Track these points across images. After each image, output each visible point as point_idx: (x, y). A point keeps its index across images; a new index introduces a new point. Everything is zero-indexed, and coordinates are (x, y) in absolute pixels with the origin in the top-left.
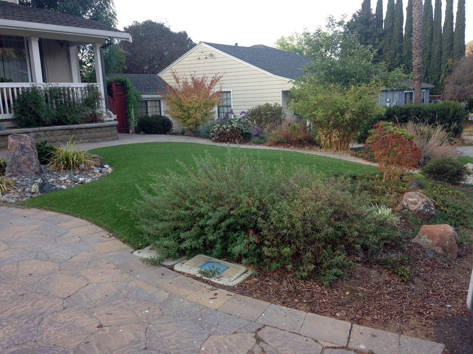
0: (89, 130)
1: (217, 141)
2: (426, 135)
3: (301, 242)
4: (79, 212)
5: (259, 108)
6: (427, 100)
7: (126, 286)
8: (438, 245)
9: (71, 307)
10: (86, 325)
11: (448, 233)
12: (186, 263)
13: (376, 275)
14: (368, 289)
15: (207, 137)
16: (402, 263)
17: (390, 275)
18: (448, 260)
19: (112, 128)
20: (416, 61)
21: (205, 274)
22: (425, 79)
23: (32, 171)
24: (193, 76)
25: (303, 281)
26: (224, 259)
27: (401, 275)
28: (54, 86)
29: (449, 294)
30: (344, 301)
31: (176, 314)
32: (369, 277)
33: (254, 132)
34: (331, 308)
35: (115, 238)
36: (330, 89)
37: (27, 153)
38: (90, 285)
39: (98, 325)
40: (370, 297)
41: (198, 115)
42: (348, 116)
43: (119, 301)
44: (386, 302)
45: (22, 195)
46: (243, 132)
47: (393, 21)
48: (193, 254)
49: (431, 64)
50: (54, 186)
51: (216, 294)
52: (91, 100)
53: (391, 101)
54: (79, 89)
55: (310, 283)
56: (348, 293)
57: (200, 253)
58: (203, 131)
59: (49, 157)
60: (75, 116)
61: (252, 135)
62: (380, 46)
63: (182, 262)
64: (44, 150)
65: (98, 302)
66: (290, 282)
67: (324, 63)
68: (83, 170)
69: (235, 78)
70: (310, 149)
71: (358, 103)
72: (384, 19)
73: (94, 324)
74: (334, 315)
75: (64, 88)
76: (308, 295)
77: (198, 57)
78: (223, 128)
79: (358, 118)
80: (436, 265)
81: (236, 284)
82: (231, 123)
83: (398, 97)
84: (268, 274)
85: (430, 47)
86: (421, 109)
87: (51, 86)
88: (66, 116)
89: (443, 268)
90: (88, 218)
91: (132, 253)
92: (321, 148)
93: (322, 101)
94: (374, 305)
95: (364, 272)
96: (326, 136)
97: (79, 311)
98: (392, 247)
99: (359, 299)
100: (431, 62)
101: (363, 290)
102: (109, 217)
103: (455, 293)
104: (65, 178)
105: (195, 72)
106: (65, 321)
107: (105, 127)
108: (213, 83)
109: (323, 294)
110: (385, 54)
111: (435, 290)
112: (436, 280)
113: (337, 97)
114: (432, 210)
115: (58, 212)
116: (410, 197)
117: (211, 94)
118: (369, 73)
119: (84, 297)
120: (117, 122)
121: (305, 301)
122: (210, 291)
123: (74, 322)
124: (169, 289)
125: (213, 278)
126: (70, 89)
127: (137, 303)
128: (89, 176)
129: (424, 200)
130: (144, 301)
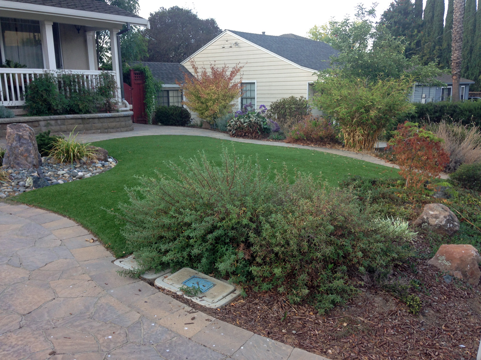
0: (102, 120)
1: (233, 135)
2: (458, 137)
3: (296, 262)
4: (68, 211)
5: (283, 102)
6: (466, 97)
7: (96, 303)
8: (457, 269)
9: (28, 326)
10: (38, 350)
11: (470, 256)
12: (169, 277)
13: (381, 303)
14: (370, 320)
15: (224, 131)
16: (413, 290)
17: (397, 304)
18: (468, 287)
19: (127, 118)
20: (455, 55)
21: (187, 292)
22: (466, 75)
23: (30, 163)
24: (213, 66)
25: (296, 306)
26: (212, 275)
27: (410, 306)
28: (67, 73)
29: (465, 330)
30: (340, 334)
31: (142, 343)
32: (373, 306)
33: (273, 128)
34: (323, 342)
35: (99, 243)
36: (356, 83)
37: (25, 144)
38: (56, 299)
39: (50, 351)
40: (372, 331)
41: (216, 108)
42: (373, 113)
43: (82, 322)
44: (388, 338)
45: (15, 189)
46: (261, 128)
47: (433, 12)
48: (179, 267)
49: (472, 58)
50: (50, 180)
51: (193, 319)
52: (106, 89)
53: (427, 97)
54: (94, 77)
55: (303, 309)
56: (345, 324)
57: (187, 265)
58: (220, 125)
59: (50, 148)
60: (87, 105)
61: (271, 131)
62: (418, 38)
63: (165, 276)
64: (46, 141)
65: (59, 322)
66: (282, 307)
67: (351, 55)
68: (84, 163)
69: (259, 68)
70: (331, 148)
71: (386, 100)
72: (424, 9)
73: (47, 349)
74: (325, 352)
75: (78, 75)
76: (299, 324)
77: (223, 46)
78: (240, 122)
79: (384, 115)
80: (453, 293)
81: (219, 306)
82: (249, 117)
83: (435, 92)
84: (259, 296)
85: (472, 40)
86: (457, 107)
87: (64, 73)
88: (79, 105)
89: (461, 297)
90: (76, 218)
91: (113, 262)
92: (343, 146)
93: (346, 97)
94: (374, 341)
95: (368, 299)
96: (349, 134)
97: (35, 332)
98: (404, 269)
99: (358, 332)
100: (473, 56)
101: (363, 322)
102: (98, 218)
103: (471, 329)
104: (64, 172)
105: (215, 61)
106: (16, 344)
107: (119, 117)
108: (233, 73)
109: (317, 323)
110: (423, 46)
111: (448, 325)
112: (451, 313)
113: (362, 92)
114: (456, 226)
115: (47, 210)
116: (432, 209)
117: (231, 85)
118: (400, 67)
119: (46, 315)
120: (132, 113)
121: (294, 332)
122: (188, 314)
123: (26, 346)
124: (142, 309)
125: (195, 298)
126: (85, 77)
127: (102, 325)
128: (90, 171)
129: (447, 213)
130: (111, 323)
